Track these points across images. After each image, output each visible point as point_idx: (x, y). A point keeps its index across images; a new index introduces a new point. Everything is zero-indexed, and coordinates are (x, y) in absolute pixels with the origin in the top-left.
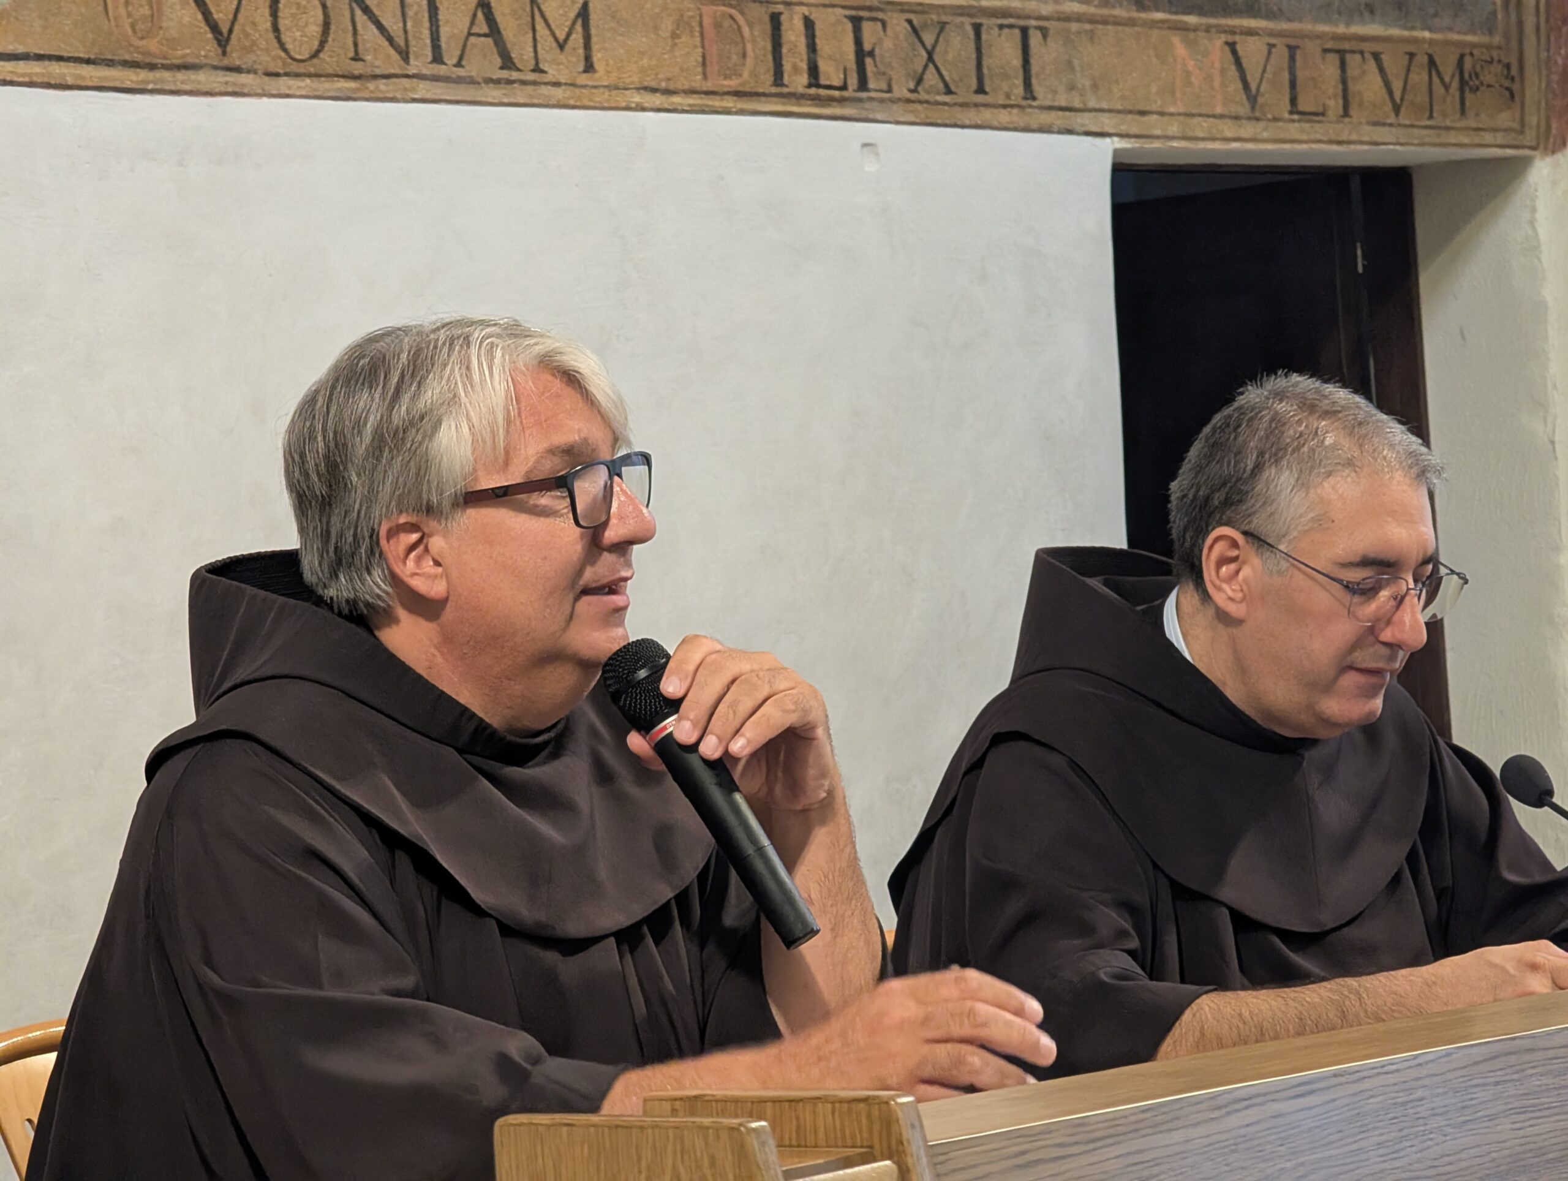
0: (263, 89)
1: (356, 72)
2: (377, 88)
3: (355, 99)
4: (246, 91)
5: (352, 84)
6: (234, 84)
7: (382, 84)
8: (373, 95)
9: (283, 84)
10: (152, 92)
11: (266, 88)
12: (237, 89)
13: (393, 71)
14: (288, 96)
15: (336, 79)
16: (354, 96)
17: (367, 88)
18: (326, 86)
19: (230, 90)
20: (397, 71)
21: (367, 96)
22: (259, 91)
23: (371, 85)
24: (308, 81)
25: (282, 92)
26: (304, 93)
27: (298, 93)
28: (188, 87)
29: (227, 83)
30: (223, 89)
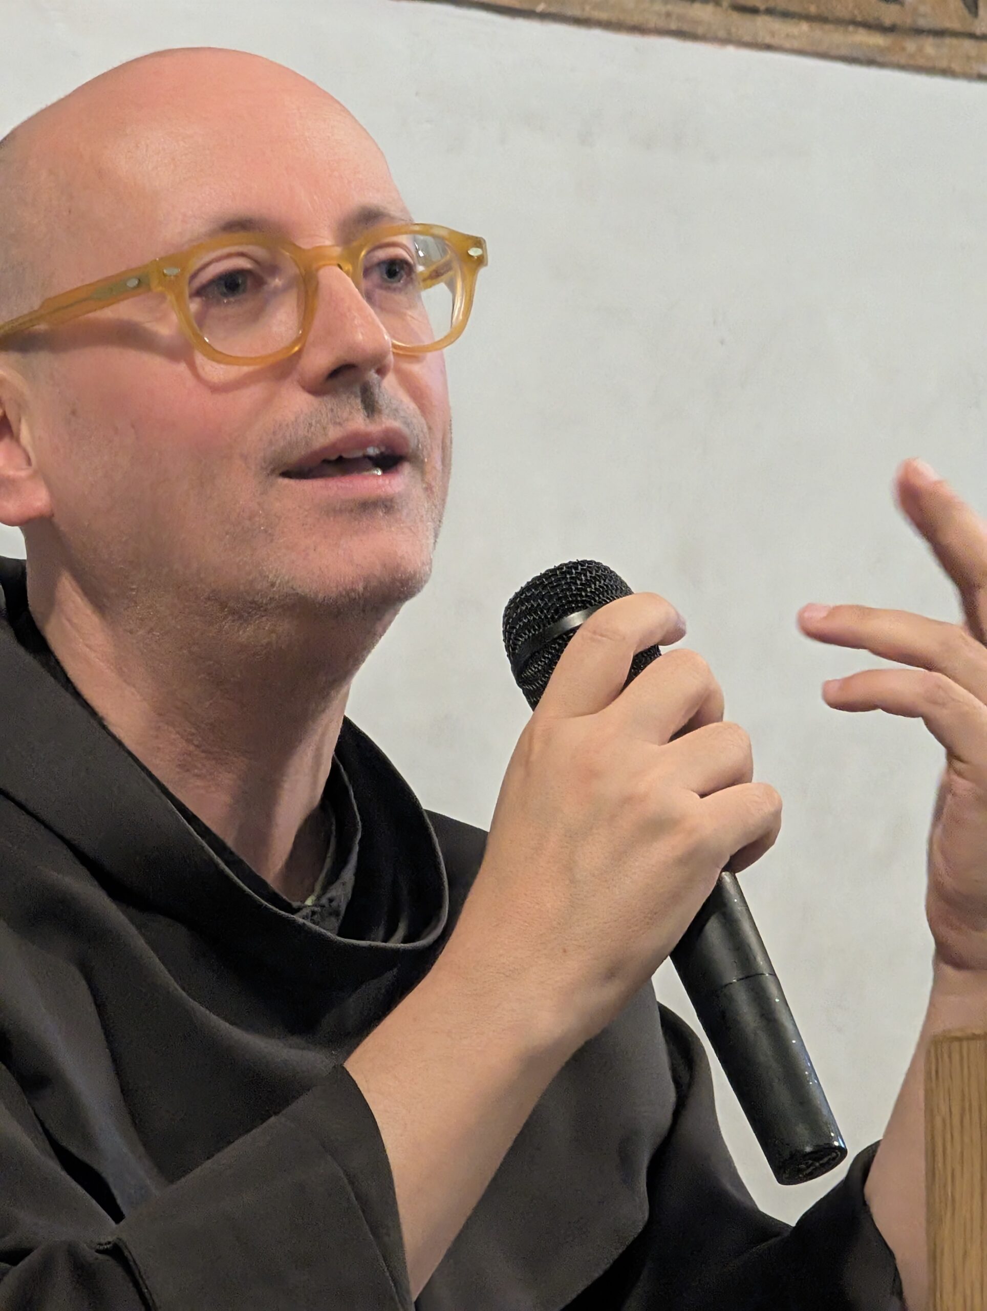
0: (729, 33)
1: (887, 22)
2: (920, 50)
3: (882, 65)
4: (700, 30)
5: (878, 40)
6: (681, 18)
7: (930, 46)
8: (912, 62)
9: (763, 26)
10: (544, 16)
11: (733, 30)
12: (686, 27)
13: (948, 24)
14: (768, 47)
15: (851, 28)
16: (879, 59)
17: (903, 49)
18: (836, 38)
19: (673, 26)
20: (956, 25)
21: (903, 61)
22: (722, 34)
23: (911, 45)
24: (805, 26)
25: (760, 40)
26: (796, 44)
27: (787, 45)
28: (603, 16)
29: (668, 15)
30: (661, 23)
